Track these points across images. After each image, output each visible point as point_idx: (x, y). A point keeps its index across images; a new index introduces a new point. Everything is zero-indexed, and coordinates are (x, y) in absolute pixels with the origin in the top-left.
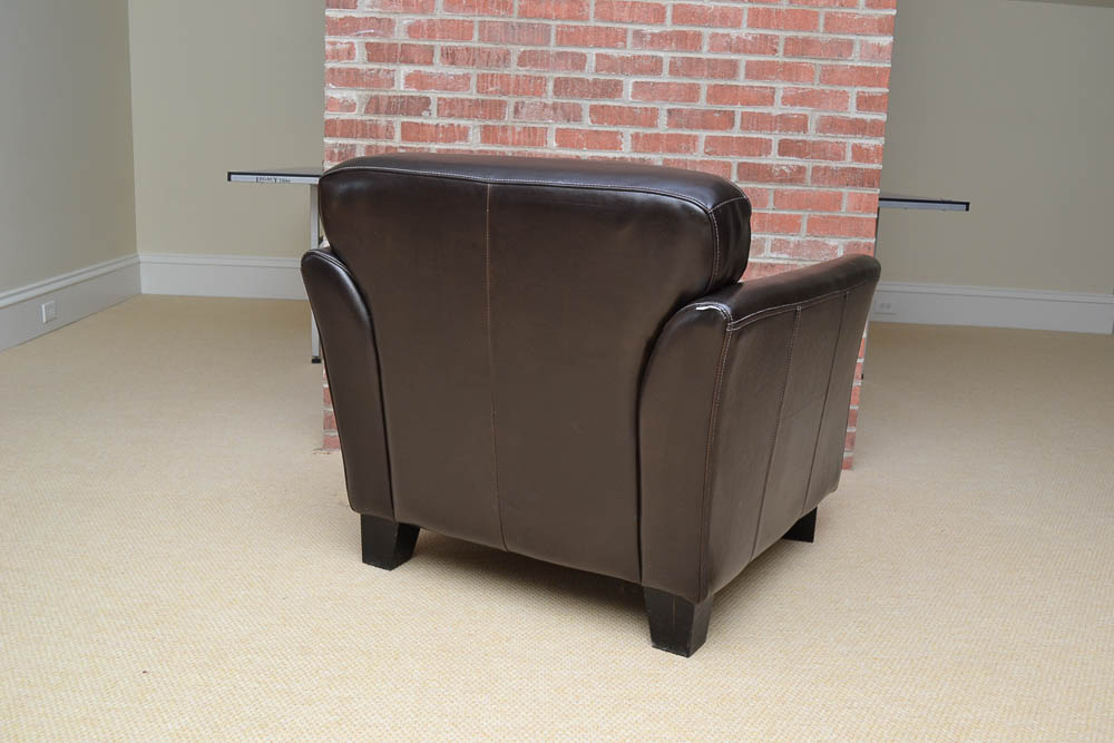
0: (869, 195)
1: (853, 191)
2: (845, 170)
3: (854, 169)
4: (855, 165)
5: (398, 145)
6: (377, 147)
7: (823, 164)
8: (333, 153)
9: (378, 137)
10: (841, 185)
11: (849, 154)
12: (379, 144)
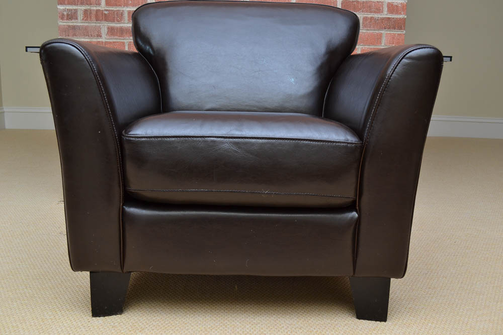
0: (398, 34)
1: (389, 32)
2: (383, 19)
3: (389, 18)
4: (390, 16)
5: (103, 9)
6: (90, 10)
7: (370, 15)
8: (63, 15)
9: (91, 4)
10: (381, 28)
11: (386, 9)
12: (92, 8)
